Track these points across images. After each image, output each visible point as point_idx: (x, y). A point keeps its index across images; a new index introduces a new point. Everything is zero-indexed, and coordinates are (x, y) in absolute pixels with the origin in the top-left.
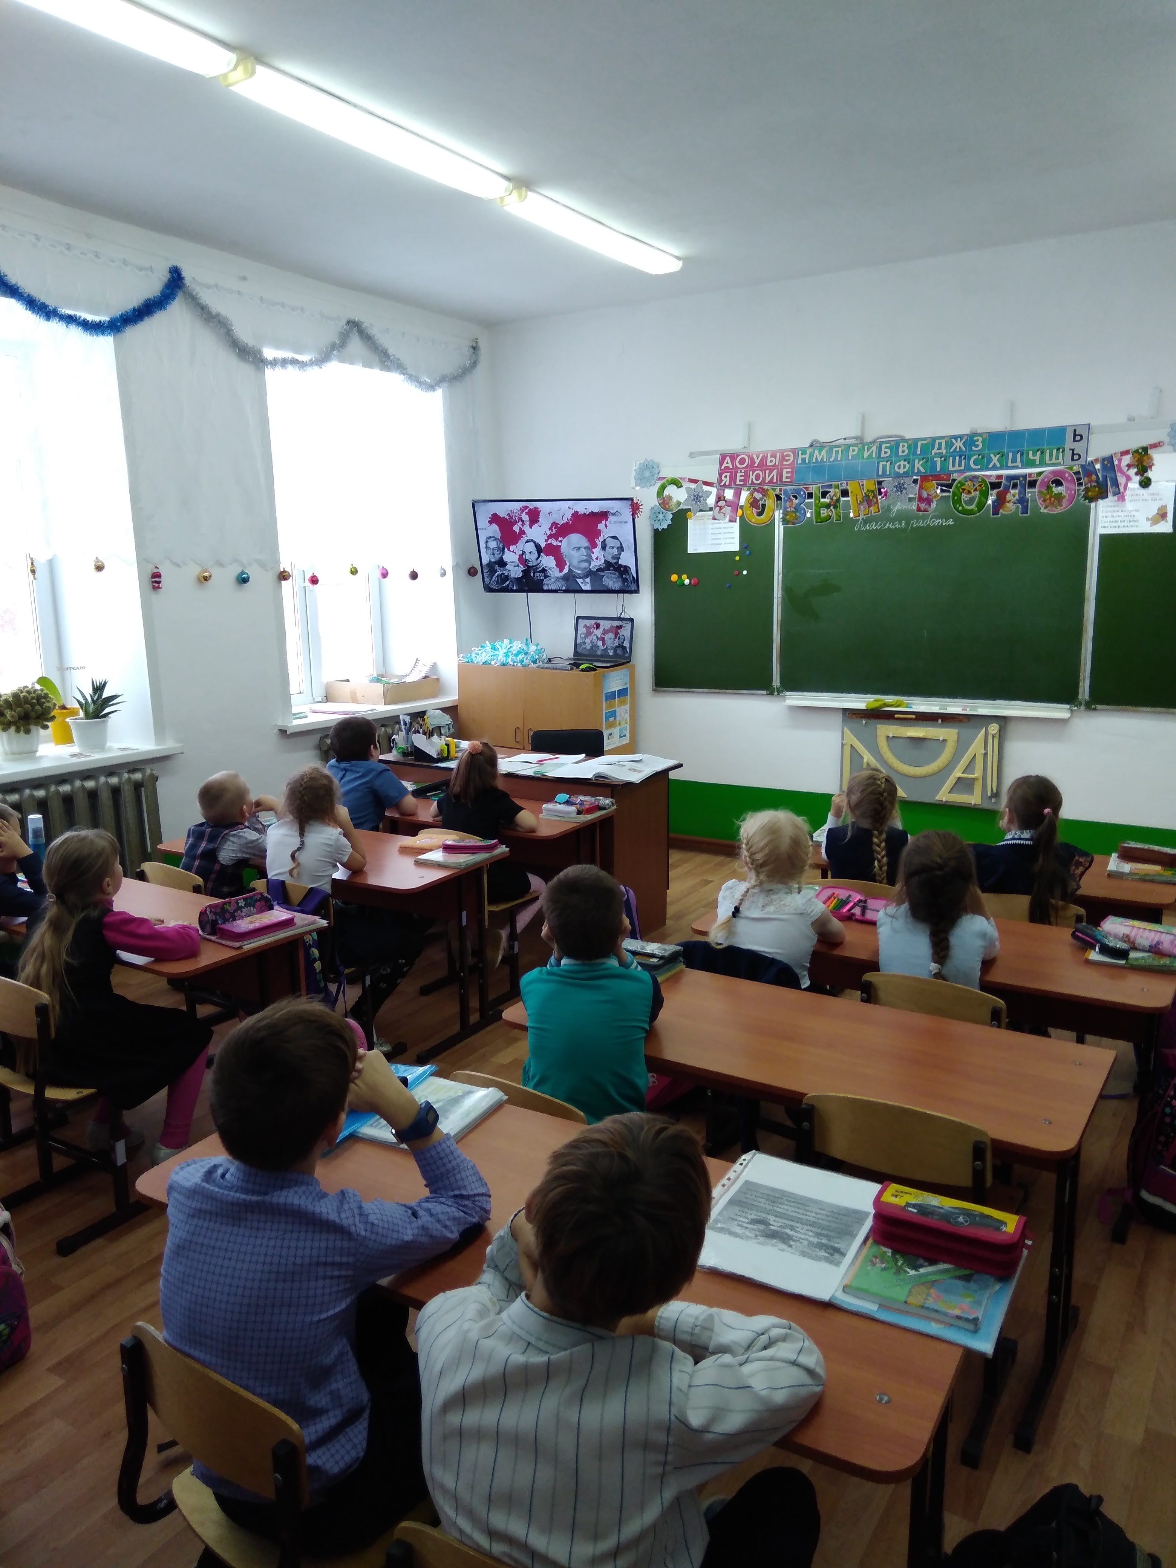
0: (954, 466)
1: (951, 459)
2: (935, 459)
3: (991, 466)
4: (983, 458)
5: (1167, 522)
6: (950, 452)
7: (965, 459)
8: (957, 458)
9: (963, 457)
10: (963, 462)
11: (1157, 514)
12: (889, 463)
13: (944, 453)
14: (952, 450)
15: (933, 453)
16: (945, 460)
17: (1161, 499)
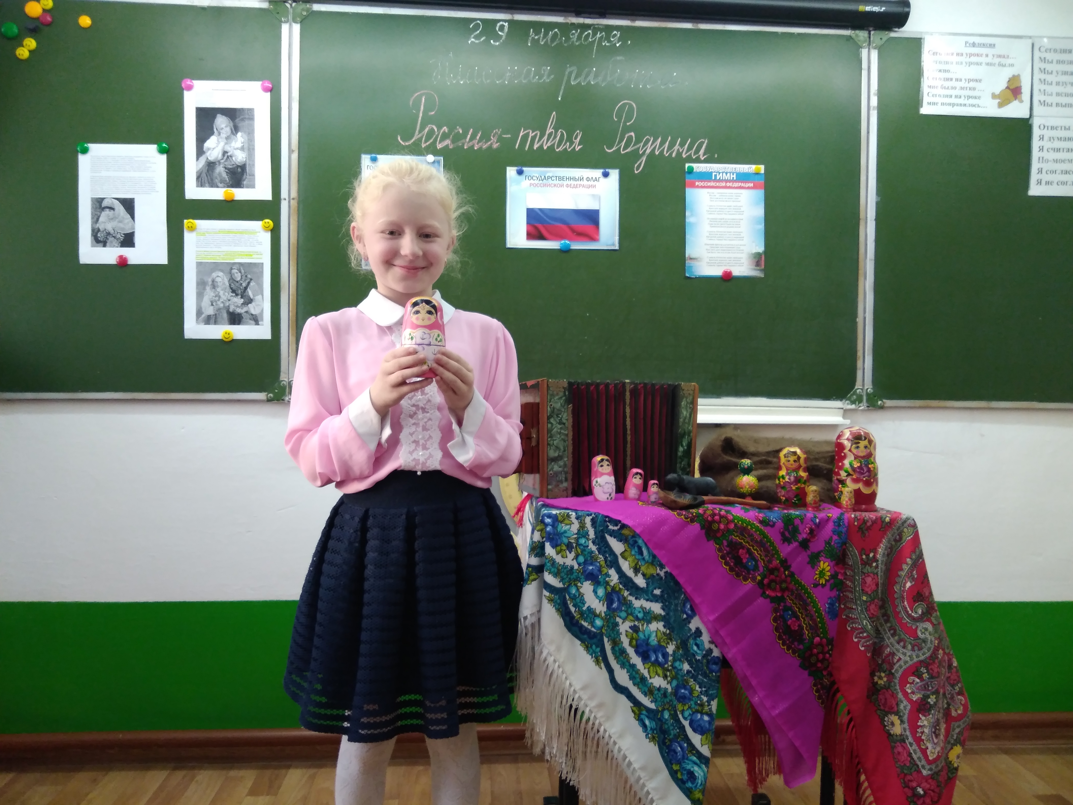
5: (1021, 101)
11: (1007, 88)
17: (1012, 65)
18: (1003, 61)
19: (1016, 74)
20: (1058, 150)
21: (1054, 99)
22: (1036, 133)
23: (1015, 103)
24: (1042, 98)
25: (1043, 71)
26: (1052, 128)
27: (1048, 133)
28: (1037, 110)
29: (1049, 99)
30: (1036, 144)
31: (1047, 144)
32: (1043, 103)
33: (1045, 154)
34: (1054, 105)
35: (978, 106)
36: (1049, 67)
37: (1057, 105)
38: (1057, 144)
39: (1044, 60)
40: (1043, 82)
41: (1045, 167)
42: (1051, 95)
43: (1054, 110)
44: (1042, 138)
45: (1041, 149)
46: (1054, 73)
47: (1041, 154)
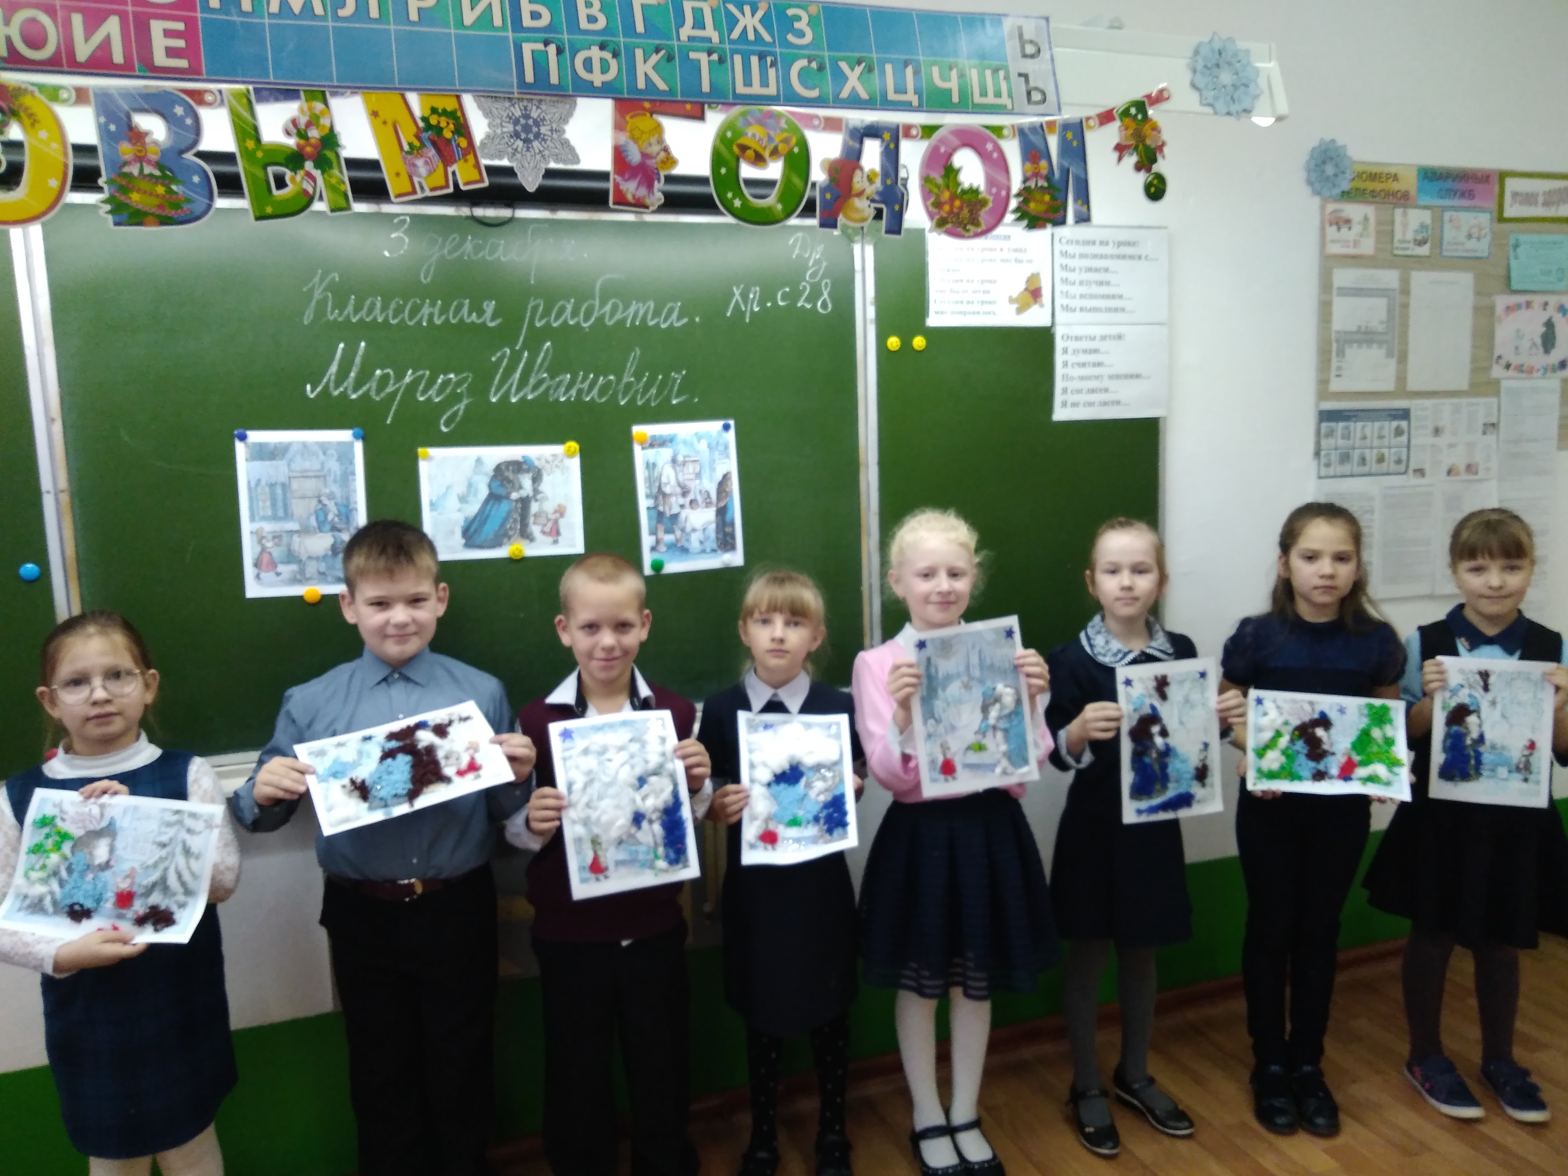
0: (748, 83)
1: (738, 59)
2: (693, 55)
3: (844, 94)
4: (821, 68)
5: (1042, 306)
6: (731, 42)
7: (773, 64)
8: (754, 60)
9: (769, 59)
10: (772, 72)
11: (1026, 289)
12: (552, 49)
13: (716, 38)
14: (735, 34)
15: (684, 36)
16: (721, 60)
17: (1030, 261)
18: (1019, 256)
19: (1035, 272)
20: (1083, 365)
21: (1077, 303)
22: (1059, 344)
23: (1035, 308)
24: (1065, 302)
25: (1065, 268)
26: (1077, 338)
27: (1072, 345)
28: (1060, 316)
29: (1073, 303)
30: (1059, 358)
31: (1071, 358)
32: (1066, 308)
33: (1070, 371)
34: (1078, 309)
35: (994, 314)
36: (1071, 263)
37: (1081, 309)
38: (1083, 358)
39: (1065, 254)
40: (1065, 281)
41: (1071, 385)
42: (1074, 297)
43: (1078, 316)
44: (1065, 351)
45: (1065, 364)
46: (1077, 270)
47: (1065, 371)
